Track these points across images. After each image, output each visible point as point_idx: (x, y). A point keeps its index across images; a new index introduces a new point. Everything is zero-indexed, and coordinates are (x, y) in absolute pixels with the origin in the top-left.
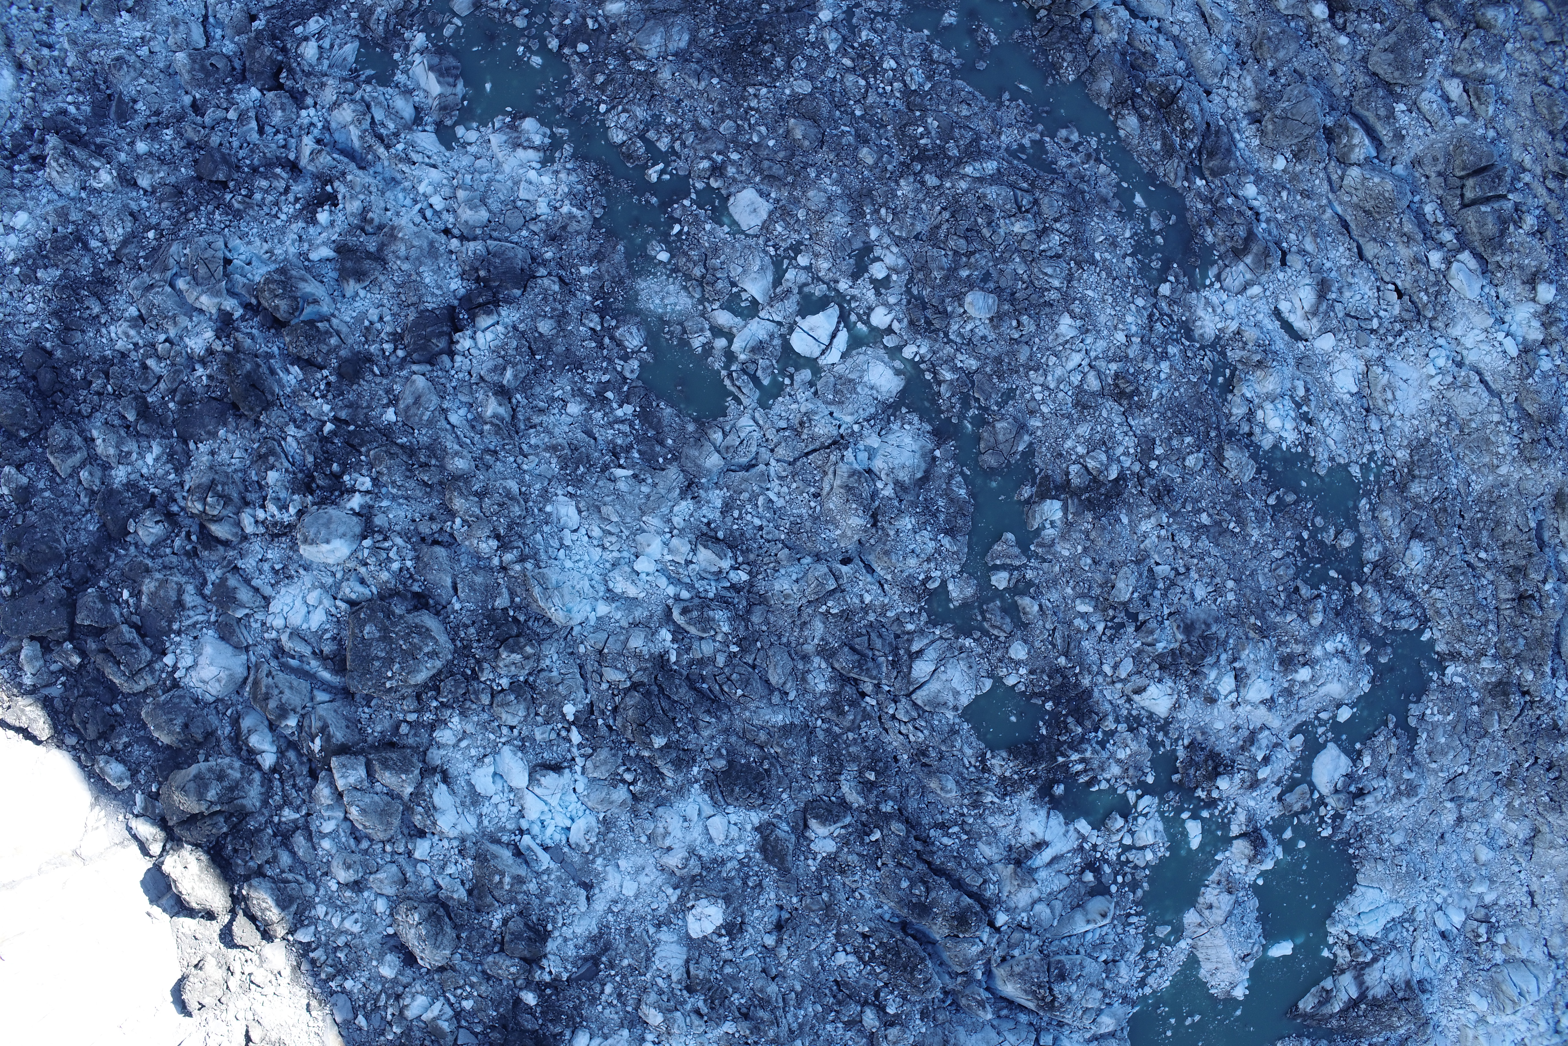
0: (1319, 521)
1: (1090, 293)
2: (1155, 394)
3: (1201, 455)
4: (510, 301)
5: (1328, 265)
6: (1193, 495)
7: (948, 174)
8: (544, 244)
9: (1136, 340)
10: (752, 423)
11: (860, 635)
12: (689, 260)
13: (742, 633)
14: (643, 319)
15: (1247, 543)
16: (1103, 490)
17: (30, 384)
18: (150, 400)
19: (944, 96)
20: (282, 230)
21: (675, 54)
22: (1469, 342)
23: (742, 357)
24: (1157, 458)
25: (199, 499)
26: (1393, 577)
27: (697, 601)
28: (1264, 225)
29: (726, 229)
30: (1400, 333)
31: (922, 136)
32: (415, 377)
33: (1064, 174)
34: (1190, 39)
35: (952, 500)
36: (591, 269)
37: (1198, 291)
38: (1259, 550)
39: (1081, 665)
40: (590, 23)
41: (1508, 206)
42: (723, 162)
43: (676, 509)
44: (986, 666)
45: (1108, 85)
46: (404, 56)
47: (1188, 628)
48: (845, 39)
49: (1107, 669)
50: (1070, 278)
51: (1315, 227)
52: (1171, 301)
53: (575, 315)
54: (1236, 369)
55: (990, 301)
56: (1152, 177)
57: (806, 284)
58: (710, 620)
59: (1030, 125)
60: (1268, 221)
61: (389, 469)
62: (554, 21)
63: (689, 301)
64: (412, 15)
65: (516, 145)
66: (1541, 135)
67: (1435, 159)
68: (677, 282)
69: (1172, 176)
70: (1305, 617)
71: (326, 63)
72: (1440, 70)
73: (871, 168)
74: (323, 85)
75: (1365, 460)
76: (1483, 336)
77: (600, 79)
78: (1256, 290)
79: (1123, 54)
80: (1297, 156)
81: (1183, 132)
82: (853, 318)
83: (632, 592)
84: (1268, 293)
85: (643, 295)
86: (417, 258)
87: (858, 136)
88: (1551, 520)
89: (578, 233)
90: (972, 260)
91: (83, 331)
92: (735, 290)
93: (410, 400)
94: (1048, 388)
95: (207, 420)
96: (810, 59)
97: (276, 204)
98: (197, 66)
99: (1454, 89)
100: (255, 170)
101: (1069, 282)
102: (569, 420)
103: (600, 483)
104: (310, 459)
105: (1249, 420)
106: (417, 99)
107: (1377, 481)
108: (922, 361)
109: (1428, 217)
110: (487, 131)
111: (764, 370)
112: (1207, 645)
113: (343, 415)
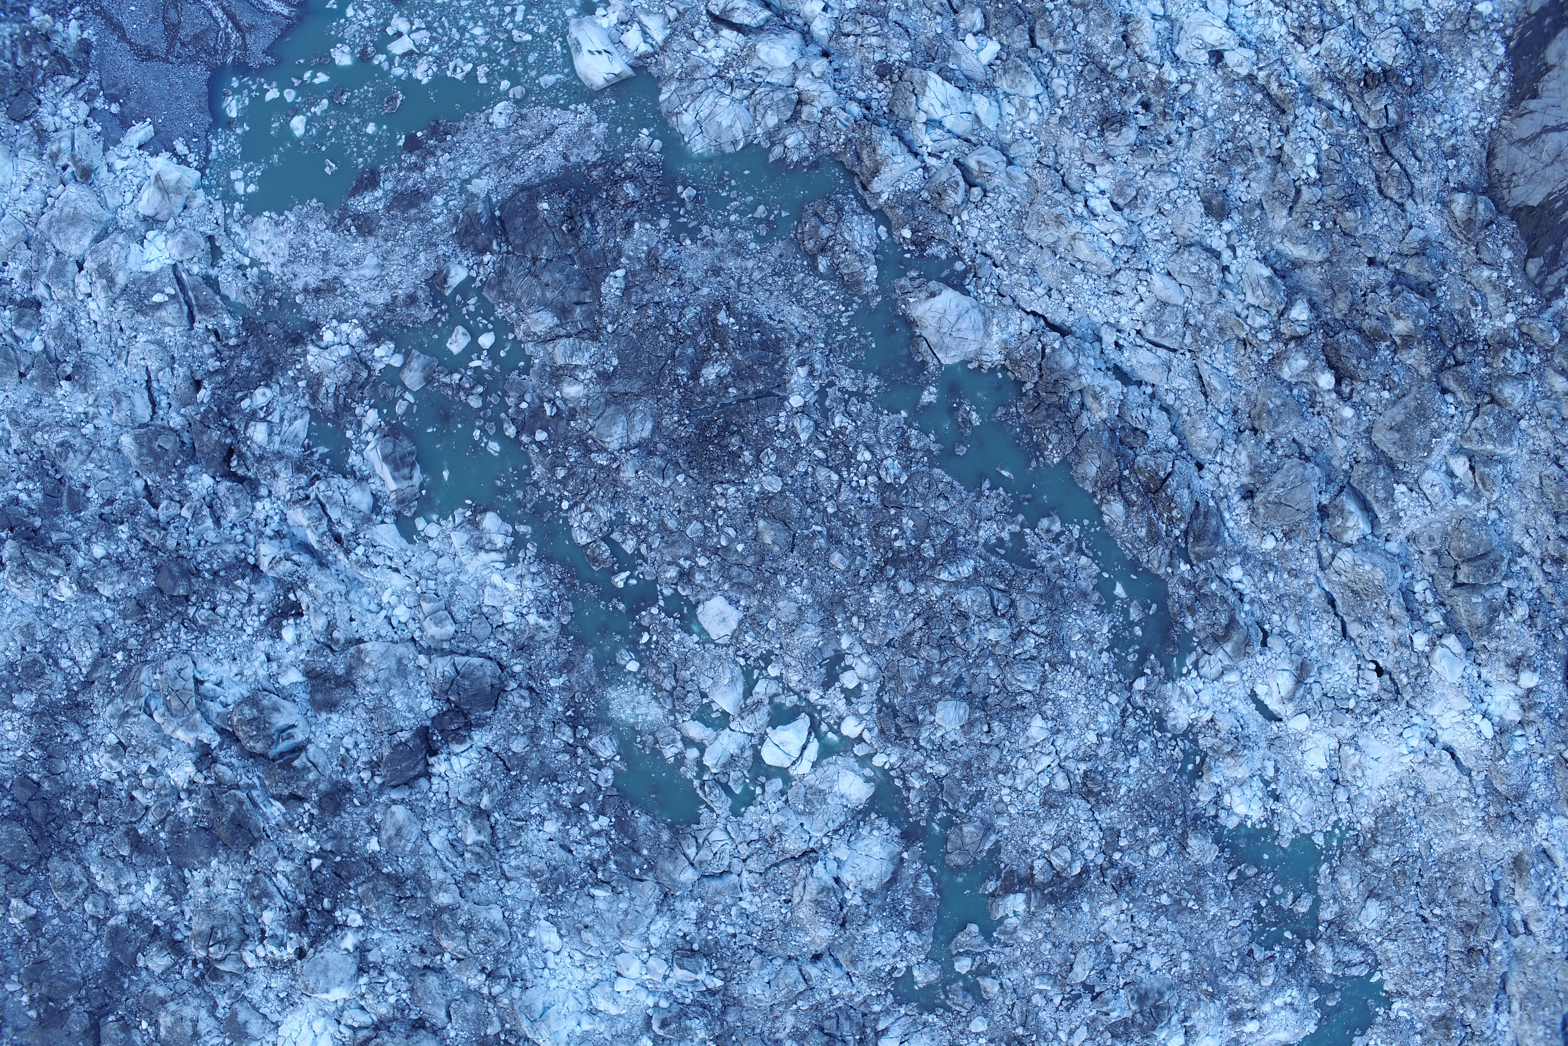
0: (1278, 889)
1: (1063, 694)
2: (1123, 791)
3: (1164, 845)
4: (481, 724)
5: (1309, 644)
6: (1155, 879)
7: (923, 578)
8: (513, 655)
9: (1107, 739)
10: (724, 836)
11: (829, 1018)
12: (659, 672)
13: (718, 1032)
14: (615, 728)
15: (1205, 917)
16: (1066, 884)
17: (23, 812)
18: (141, 832)
19: (920, 489)
20: (249, 647)
21: (638, 445)
22: (1444, 722)
23: (714, 771)
24: (1121, 850)
25: (202, 947)
26: (1346, 933)
27: (676, 1008)
28: (1247, 607)
29: (695, 638)
30: (1376, 713)
31: (896, 537)
32: (394, 808)
33: (1043, 568)
34: (1185, 410)
35: (918, 898)
36: (561, 680)
37: (1174, 680)
38: (1215, 921)
39: (1038, 1033)
40: (547, 407)
41: (1501, 593)
42: (691, 567)
43: (652, 928)
44: (948, 1037)
45: (1094, 470)
46: (358, 433)
47: (1141, 998)
48: (817, 425)
49: (1063, 1036)
50: (1043, 681)
51: (1300, 608)
52: (1146, 694)
53: (548, 727)
54: (1206, 755)
55: (962, 712)
56: (1135, 564)
57: (776, 695)
58: (687, 1029)
59: (1010, 516)
60: (1252, 602)
61: (377, 908)
62: (510, 401)
63: (660, 711)
64: (362, 387)
65: (479, 548)
66: (1546, 519)
67: (1431, 539)
68: (648, 693)
69: (1156, 563)
70: (1255, 978)
71: (277, 439)
72: (1447, 447)
73: (843, 573)
74: (275, 475)
75: (1329, 829)
76: (1459, 718)
77: (561, 473)
78: (1233, 677)
79: (1112, 430)
80: (1288, 536)
81: (1170, 519)
82: (824, 727)
83: (614, 1011)
84: (1245, 678)
85: (614, 705)
86: (387, 679)
87: (830, 536)
88: (1508, 881)
89: (547, 641)
90: (945, 668)
91: (67, 759)
92: (705, 701)
93: (392, 832)
94: (1016, 790)
95: (198, 850)
96: (780, 452)
97: (241, 616)
98: (144, 451)
99: (1460, 466)
100: (215, 573)
101: (1043, 683)
102: (547, 837)
103: (580, 902)
104: (302, 898)
105: (1216, 803)
106: (373, 487)
107: (1340, 846)
108: (892, 768)
109: (1417, 596)
110: (448, 524)
111: (735, 781)
112: (1158, 1015)
113: (328, 847)
